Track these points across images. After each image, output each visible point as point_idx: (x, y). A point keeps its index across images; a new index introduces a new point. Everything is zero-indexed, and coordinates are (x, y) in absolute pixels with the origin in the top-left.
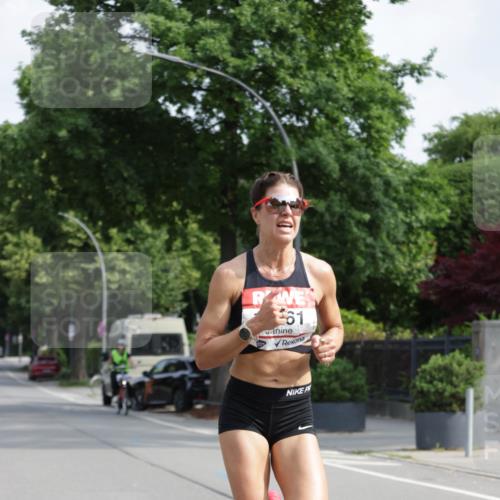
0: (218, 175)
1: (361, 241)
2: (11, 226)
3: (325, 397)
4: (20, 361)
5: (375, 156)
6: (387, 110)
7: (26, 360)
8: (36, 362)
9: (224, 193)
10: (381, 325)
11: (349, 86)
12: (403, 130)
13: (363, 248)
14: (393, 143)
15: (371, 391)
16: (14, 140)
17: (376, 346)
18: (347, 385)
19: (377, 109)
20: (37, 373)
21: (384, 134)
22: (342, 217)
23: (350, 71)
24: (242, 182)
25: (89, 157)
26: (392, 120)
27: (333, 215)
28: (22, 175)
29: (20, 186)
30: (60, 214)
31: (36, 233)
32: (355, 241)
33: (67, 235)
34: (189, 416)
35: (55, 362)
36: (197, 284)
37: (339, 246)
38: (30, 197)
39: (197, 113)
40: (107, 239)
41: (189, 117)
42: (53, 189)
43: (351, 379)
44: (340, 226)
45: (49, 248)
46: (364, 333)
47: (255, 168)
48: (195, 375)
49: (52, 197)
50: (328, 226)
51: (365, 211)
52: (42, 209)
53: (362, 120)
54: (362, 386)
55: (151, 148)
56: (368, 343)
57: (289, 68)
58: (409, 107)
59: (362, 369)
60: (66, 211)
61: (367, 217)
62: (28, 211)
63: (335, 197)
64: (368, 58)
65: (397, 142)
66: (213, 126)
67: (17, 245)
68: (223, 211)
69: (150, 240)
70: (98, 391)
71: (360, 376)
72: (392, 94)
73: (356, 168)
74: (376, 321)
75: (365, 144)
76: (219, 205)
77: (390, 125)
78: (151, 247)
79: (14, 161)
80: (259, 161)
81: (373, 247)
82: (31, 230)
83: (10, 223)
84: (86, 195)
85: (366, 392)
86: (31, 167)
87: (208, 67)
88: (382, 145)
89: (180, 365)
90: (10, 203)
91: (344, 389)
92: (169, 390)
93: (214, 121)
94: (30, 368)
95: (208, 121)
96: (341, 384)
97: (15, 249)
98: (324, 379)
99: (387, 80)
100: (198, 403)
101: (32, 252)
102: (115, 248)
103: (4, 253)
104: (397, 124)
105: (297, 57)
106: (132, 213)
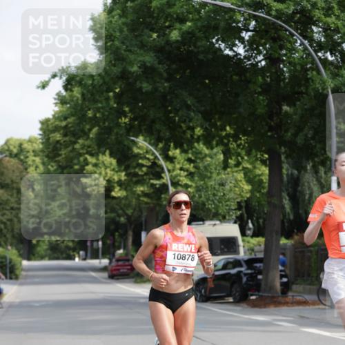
0: (265, 103)
2: (89, 149)
4: (100, 263)
7: (105, 262)
8: (114, 263)
9: (271, 117)
16: (92, 77)
20: (115, 272)
24: (285, 108)
25: (156, 89)
28: (100, 105)
29: (98, 115)
30: (132, 138)
31: (111, 155)
33: (137, 156)
34: (244, 305)
36: (248, 195)
39: (246, 51)
41: (240, 54)
42: (126, 117)
45: (123, 168)
47: (297, 96)
48: (249, 271)
49: (125, 124)
52: (117, 133)
55: (207, 81)
57: (323, 8)
60: (137, 136)
66: (260, 61)
67: (95, 165)
69: (208, 159)
76: (267, 128)
78: (209, 165)
79: (92, 94)
80: (299, 90)
82: (107, 152)
83: (89, 147)
86: (108, 99)
89: (237, 263)
90: (90, 130)
92: (227, 284)
93: (260, 58)
94: (109, 268)
95: (256, 57)
97: (94, 169)
100: (252, 295)
101: (108, 171)
102: (178, 166)
106: (192, 136)
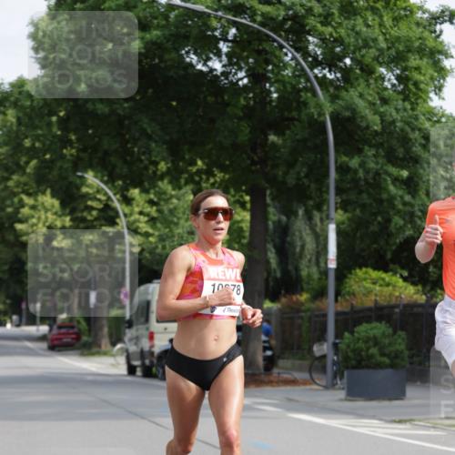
0: (247, 131)
1: (399, 199)
2: (26, 188)
3: (363, 363)
4: (38, 330)
5: (413, 109)
6: (425, 60)
7: (44, 329)
8: (55, 331)
9: (254, 149)
10: (420, 287)
11: (384, 34)
12: (442, 81)
13: (400, 207)
14: (432, 95)
15: (411, 357)
16: (30, 96)
17: (415, 310)
18: (387, 351)
19: (415, 59)
20: (56, 342)
21: (422, 86)
22: (377, 174)
23: (385, 19)
24: (272, 138)
26: (431, 71)
27: (367, 171)
28: (40, 132)
29: (37, 145)
30: (79, 174)
31: (53, 196)
32: (391, 199)
33: (86, 196)
35: (76, 330)
37: (374, 205)
38: (48, 156)
39: (224, 66)
40: (127, 201)
41: (216, 70)
42: (72, 148)
43: (390, 344)
44: (375, 183)
45: (68, 211)
46: (403, 296)
47: (286, 123)
49: (72, 155)
50: (362, 183)
51: (403, 168)
52: (61, 168)
53: (398, 72)
54: (402, 352)
55: (174, 103)
56: (406, 306)
57: (320, 15)
58: (448, 56)
59: (402, 334)
60: (85, 170)
61: (405, 174)
62: (47, 171)
63: (370, 152)
64: (404, 5)
65: (436, 94)
66: (241, 79)
67: (33, 207)
68: (253, 168)
69: (175, 201)
70: (122, 360)
71: (400, 341)
72: (430, 43)
73: (393, 122)
74: (414, 284)
75: (401, 97)
76: (249, 162)
77: (428, 77)
78: (175, 208)
79: (30, 118)
80: (290, 116)
81: (412, 205)
82: (49, 191)
83: (25, 184)
84: (106, 153)
85: (406, 359)
86: (49, 124)
87: (235, 16)
88: (421, 97)
90: (27, 163)
91: (383, 354)
94: (49, 337)
95: (236, 74)
96: (380, 349)
97: (32, 212)
98: (361, 345)
99: (425, 27)
101: (49, 215)
102: (137, 209)
103: (20, 216)
104: (436, 74)
105: (328, 4)
106: (155, 173)
